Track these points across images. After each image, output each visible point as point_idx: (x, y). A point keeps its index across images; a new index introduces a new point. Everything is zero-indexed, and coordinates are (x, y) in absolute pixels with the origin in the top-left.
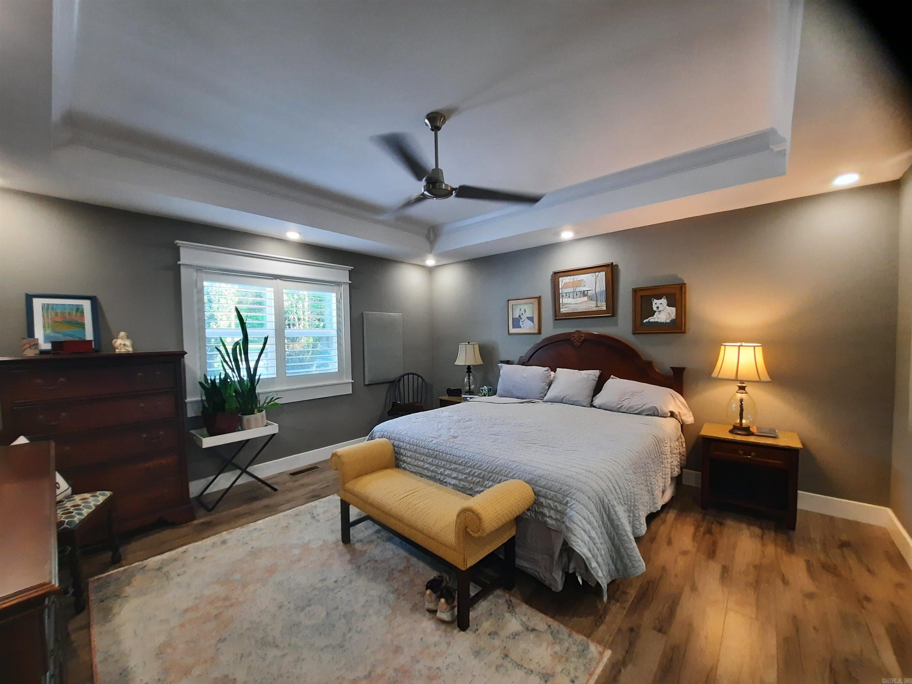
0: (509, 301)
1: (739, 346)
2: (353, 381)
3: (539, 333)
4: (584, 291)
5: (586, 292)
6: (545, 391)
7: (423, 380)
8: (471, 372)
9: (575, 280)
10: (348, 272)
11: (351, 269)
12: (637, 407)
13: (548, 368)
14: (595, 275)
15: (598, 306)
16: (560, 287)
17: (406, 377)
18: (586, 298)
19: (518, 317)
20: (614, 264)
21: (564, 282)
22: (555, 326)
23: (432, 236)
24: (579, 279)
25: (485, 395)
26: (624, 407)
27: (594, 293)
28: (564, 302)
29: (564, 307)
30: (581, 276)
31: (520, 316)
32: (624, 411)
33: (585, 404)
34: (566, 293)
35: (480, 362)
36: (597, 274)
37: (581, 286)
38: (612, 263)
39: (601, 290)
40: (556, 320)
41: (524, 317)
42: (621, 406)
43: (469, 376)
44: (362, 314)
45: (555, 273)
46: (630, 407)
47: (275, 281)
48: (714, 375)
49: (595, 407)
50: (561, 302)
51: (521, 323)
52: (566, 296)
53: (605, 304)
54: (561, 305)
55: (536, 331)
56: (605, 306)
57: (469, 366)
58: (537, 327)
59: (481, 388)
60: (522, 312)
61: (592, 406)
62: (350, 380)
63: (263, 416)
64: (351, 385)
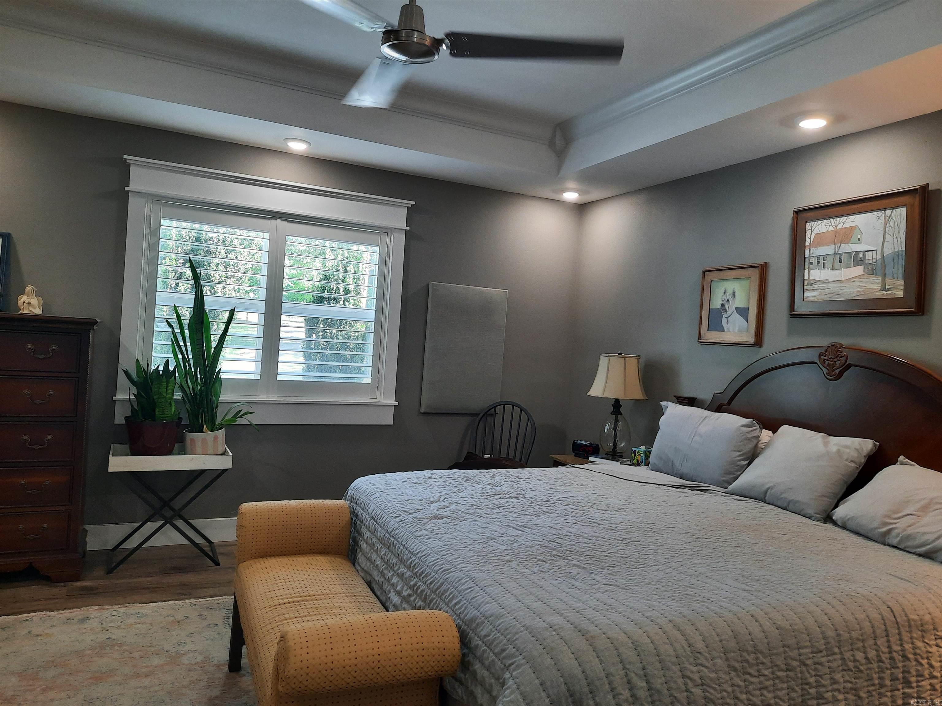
0: (706, 273)
2: (397, 403)
3: (758, 342)
4: (857, 253)
5: (861, 255)
6: (737, 471)
7: (528, 419)
8: (621, 414)
9: (839, 227)
10: (405, 211)
11: (410, 206)
12: (926, 538)
13: (752, 419)
14: (883, 215)
15: (887, 287)
16: (807, 244)
18: (859, 270)
19: (719, 306)
20: (930, 188)
21: (816, 231)
22: (791, 332)
23: (559, 142)
24: (847, 225)
25: (638, 465)
26: (894, 533)
27: (879, 257)
28: (811, 278)
29: (811, 287)
30: (852, 217)
31: (723, 305)
32: (895, 542)
33: (811, 512)
34: (818, 257)
35: (637, 393)
36: (888, 212)
37: (853, 240)
38: (925, 188)
39: (896, 250)
40: (793, 316)
41: (731, 308)
42: (890, 531)
43: (617, 421)
44: (428, 285)
45: (797, 212)
46: (908, 537)
49: (835, 523)
50: (806, 278)
51: (724, 321)
52: (818, 263)
53: (902, 282)
54: (806, 283)
55: (752, 340)
56: (902, 288)
57: (617, 401)
58: (753, 331)
59: (634, 449)
60: (728, 297)
61: (828, 519)
62: (392, 401)
63: (216, 438)
64: (392, 410)
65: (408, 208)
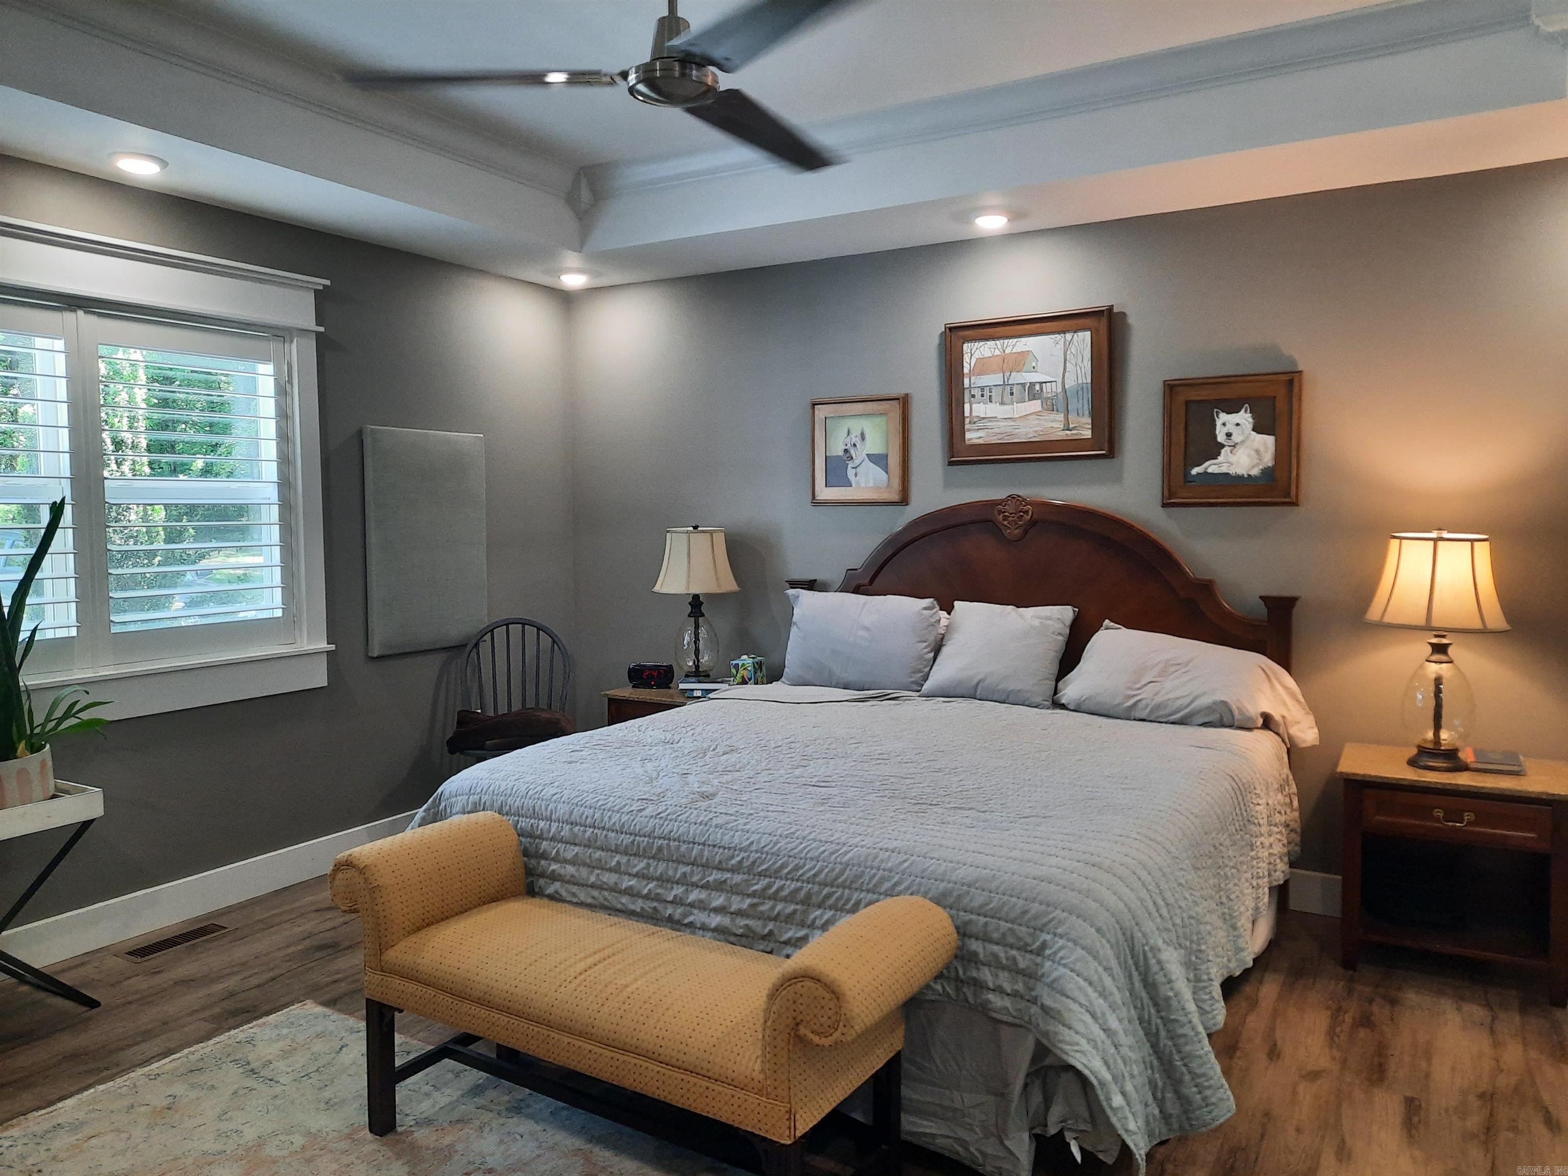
0: (816, 406)
1: (1436, 540)
2: (332, 647)
3: (904, 500)
4: (1032, 384)
5: (1037, 387)
6: (926, 667)
7: (554, 642)
8: (703, 615)
9: (1008, 351)
10: (310, 298)
11: (321, 288)
12: (1179, 703)
13: (932, 599)
14: (1063, 339)
15: (1071, 426)
16: (966, 371)
17: (500, 632)
18: (1036, 405)
19: (841, 453)
20: (1115, 310)
21: (977, 355)
22: (948, 484)
23: (585, 195)
24: (1017, 349)
25: (744, 682)
26: (1141, 705)
27: (1060, 390)
28: (974, 414)
29: (974, 427)
30: (1024, 340)
31: (846, 451)
32: (1144, 715)
33: (1038, 700)
34: (982, 389)
35: (729, 584)
36: (1069, 336)
37: (1025, 369)
38: (1111, 308)
39: (1080, 382)
40: (951, 463)
41: (859, 454)
42: (1135, 704)
43: (697, 627)
44: (360, 432)
45: (952, 329)
46: (1158, 707)
47: (69, 317)
48: (1374, 613)
49: (1063, 707)
50: (967, 414)
51: (851, 473)
52: (982, 395)
53: (1090, 421)
54: (967, 421)
55: (895, 497)
56: (1090, 426)
57: (696, 597)
58: (896, 483)
59: (734, 662)
60: (854, 440)
61: (1057, 705)
62: (323, 645)
63: (43, 764)
64: (324, 659)
65: (316, 291)
